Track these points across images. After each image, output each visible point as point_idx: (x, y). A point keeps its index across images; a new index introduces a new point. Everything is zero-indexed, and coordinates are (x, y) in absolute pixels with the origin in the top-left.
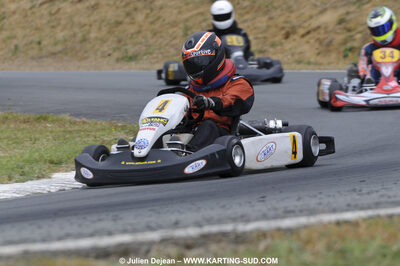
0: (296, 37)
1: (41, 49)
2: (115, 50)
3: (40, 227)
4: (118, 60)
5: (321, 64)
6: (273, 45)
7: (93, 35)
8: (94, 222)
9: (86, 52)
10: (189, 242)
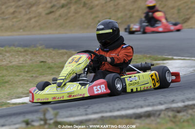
3: (110, 105)
8: (135, 102)
10: (179, 109)
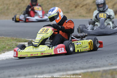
0: (79, 7)
2: (18, 12)
5: (87, 17)
6: (71, 10)
7: (10, 7)
9: (8, 13)
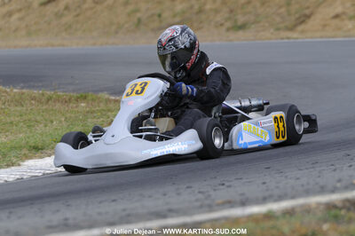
1: (161, 22)
2: (226, 20)
4: (228, 30)
7: (208, 7)
9: (201, 22)
